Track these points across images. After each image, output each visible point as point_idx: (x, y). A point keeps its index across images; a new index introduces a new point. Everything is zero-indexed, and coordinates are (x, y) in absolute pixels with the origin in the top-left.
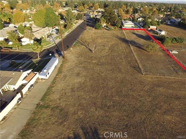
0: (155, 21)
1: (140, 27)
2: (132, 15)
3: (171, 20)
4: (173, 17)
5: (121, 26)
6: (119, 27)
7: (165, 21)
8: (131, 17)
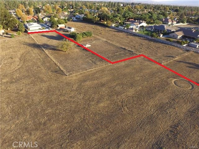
0: (62, 19)
1: (48, 28)
2: (34, 15)
3: (76, 16)
4: (77, 14)
5: (25, 29)
6: (24, 32)
7: (71, 18)
8: (34, 18)
